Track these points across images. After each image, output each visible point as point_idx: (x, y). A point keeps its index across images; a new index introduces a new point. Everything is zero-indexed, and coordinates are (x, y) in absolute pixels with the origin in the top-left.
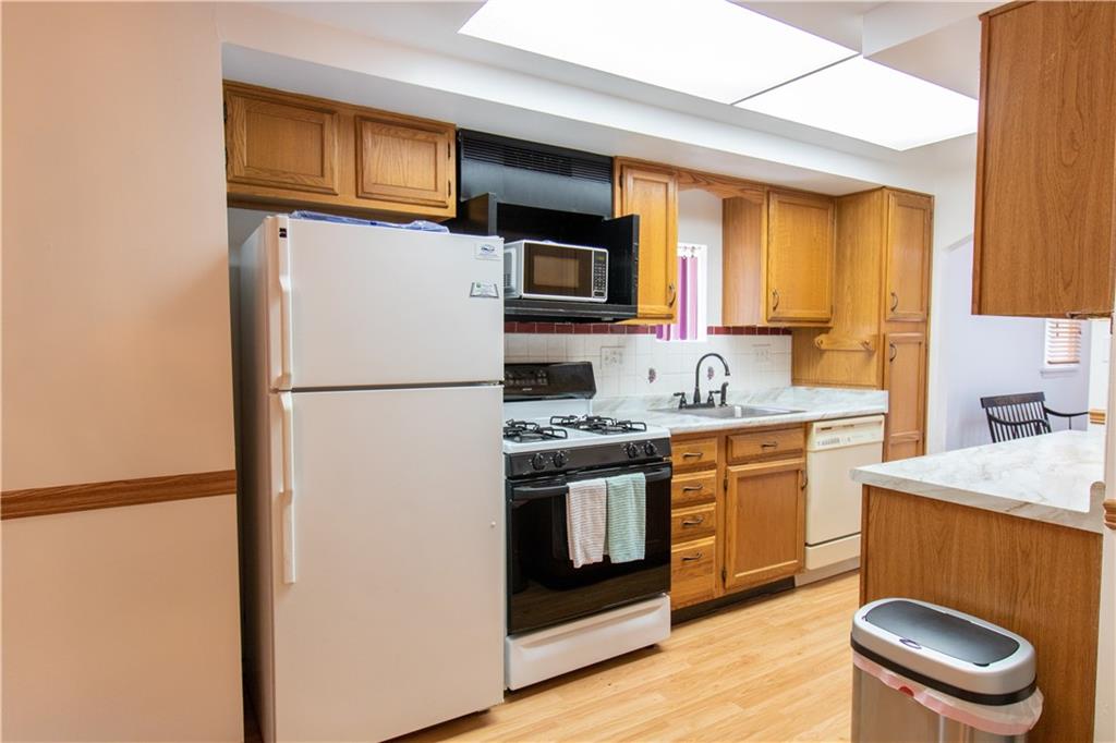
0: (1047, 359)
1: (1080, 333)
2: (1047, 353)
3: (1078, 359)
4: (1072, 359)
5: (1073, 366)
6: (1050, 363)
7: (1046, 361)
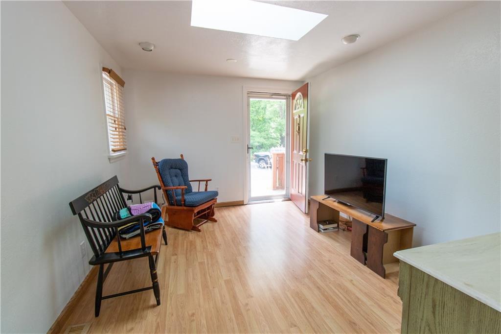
0: (111, 148)
1: (125, 129)
2: (111, 143)
3: (126, 147)
4: (122, 147)
5: (123, 152)
6: (114, 151)
7: (111, 150)
